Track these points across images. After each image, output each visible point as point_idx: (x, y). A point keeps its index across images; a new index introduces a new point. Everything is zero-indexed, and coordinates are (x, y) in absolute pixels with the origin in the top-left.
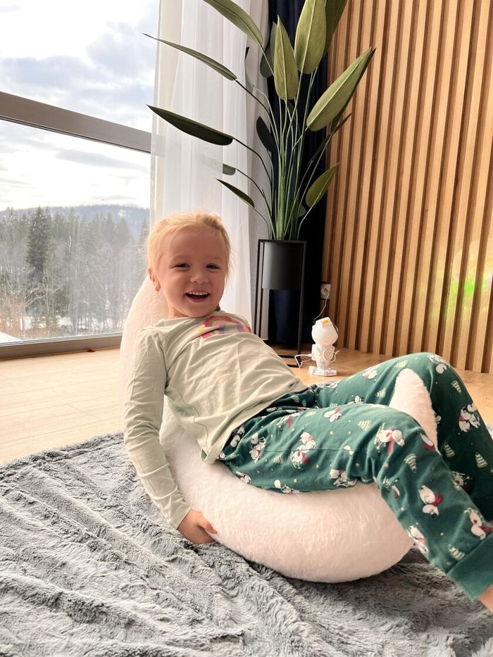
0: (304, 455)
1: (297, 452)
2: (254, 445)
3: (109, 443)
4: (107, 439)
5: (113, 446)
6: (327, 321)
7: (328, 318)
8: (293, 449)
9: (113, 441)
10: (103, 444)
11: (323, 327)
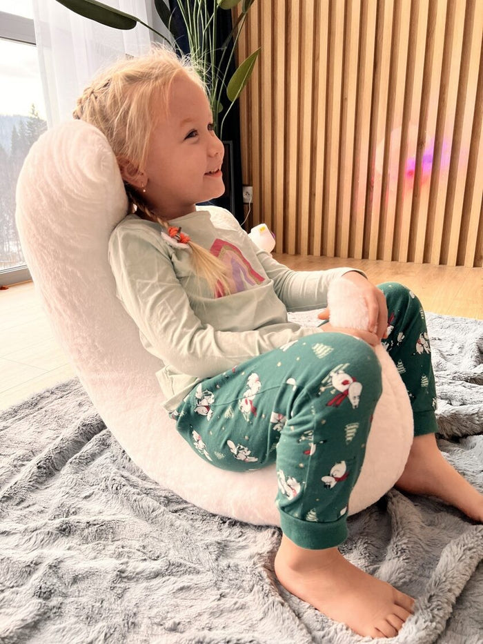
0: (251, 402)
1: (244, 400)
2: (199, 400)
3: (50, 400)
4: (47, 394)
5: (56, 402)
6: (264, 228)
7: (263, 225)
8: (240, 397)
9: (54, 396)
10: (44, 402)
11: (261, 235)
